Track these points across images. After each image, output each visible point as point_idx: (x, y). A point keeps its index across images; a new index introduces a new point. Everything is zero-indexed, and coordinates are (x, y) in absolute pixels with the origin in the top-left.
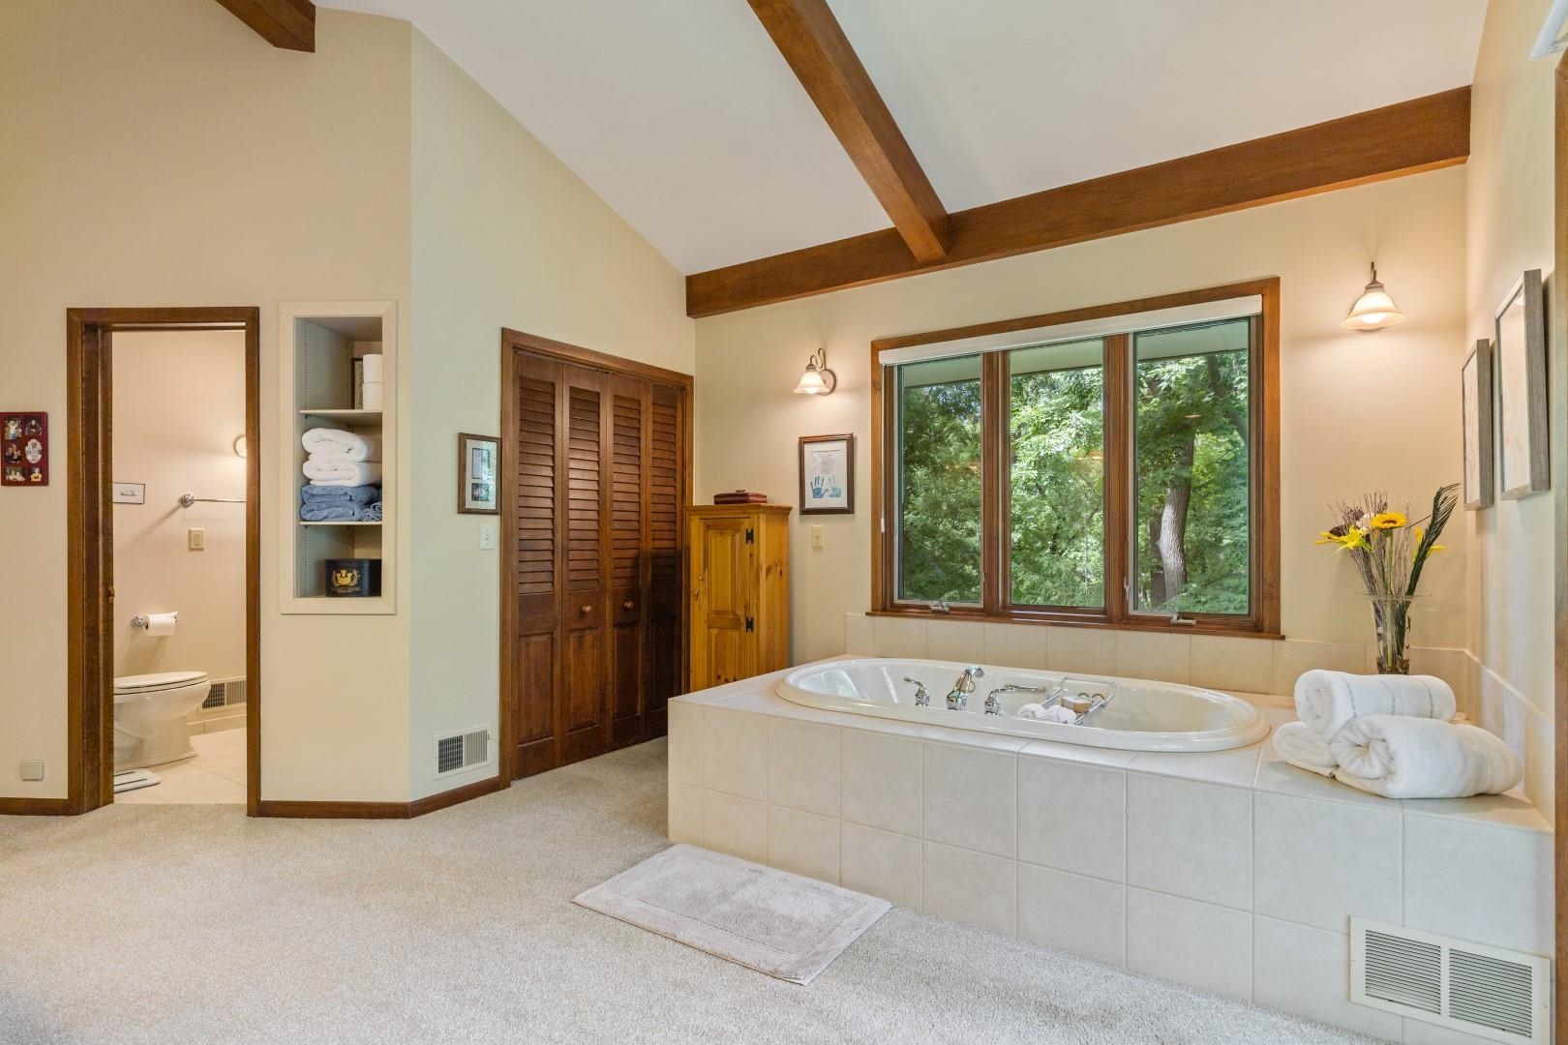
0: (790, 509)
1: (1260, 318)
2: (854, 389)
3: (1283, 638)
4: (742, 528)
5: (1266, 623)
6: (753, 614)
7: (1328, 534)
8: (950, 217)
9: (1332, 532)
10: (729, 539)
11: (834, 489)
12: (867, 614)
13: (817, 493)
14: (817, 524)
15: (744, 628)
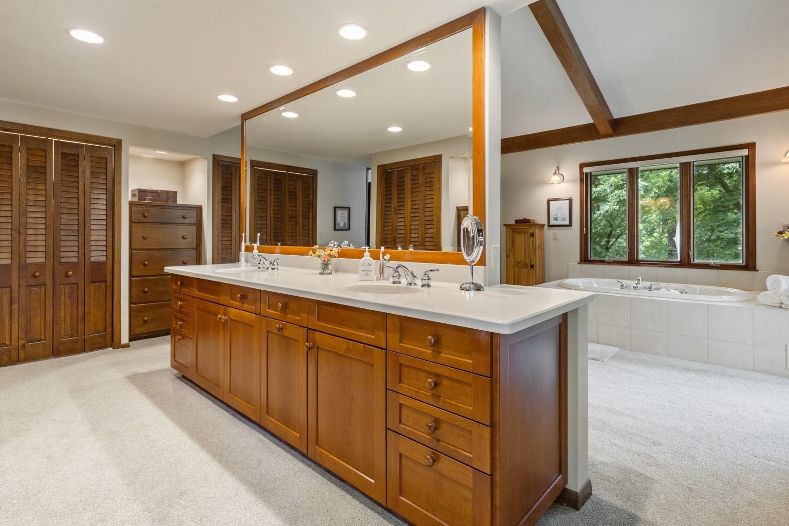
0: (544, 225)
1: (747, 157)
2: (571, 181)
3: (758, 271)
4: (529, 232)
5: (750, 265)
6: (533, 262)
7: (776, 234)
8: (615, 120)
9: (778, 233)
10: (523, 236)
11: (563, 218)
12: (578, 263)
13: (556, 219)
14: (555, 231)
15: (530, 268)
